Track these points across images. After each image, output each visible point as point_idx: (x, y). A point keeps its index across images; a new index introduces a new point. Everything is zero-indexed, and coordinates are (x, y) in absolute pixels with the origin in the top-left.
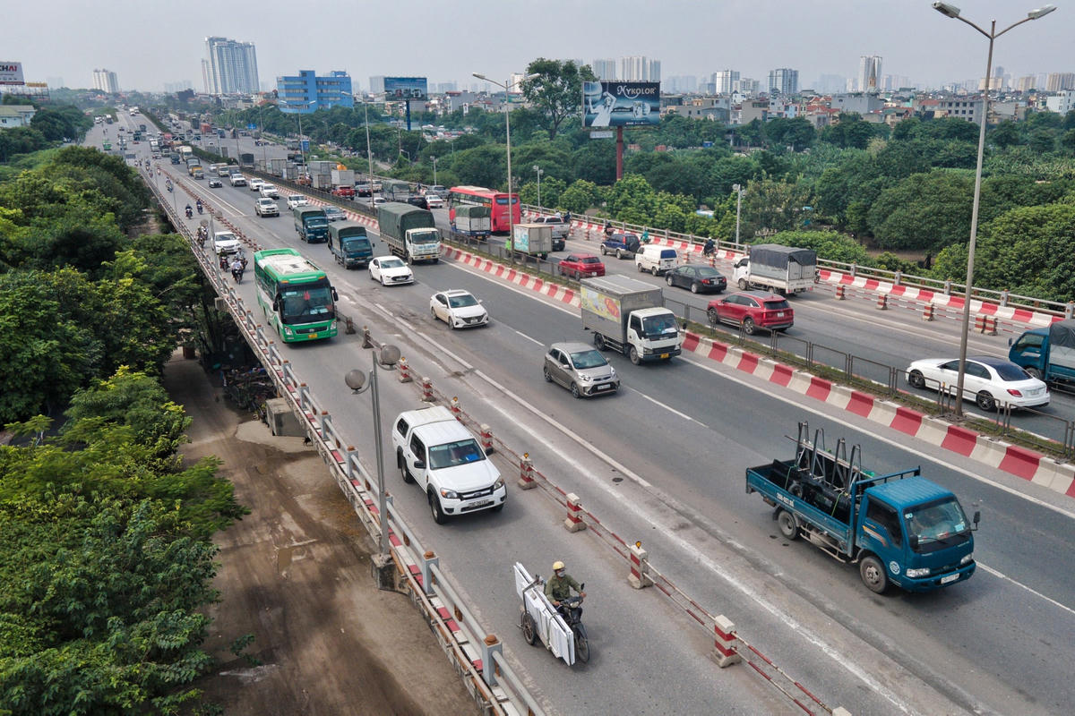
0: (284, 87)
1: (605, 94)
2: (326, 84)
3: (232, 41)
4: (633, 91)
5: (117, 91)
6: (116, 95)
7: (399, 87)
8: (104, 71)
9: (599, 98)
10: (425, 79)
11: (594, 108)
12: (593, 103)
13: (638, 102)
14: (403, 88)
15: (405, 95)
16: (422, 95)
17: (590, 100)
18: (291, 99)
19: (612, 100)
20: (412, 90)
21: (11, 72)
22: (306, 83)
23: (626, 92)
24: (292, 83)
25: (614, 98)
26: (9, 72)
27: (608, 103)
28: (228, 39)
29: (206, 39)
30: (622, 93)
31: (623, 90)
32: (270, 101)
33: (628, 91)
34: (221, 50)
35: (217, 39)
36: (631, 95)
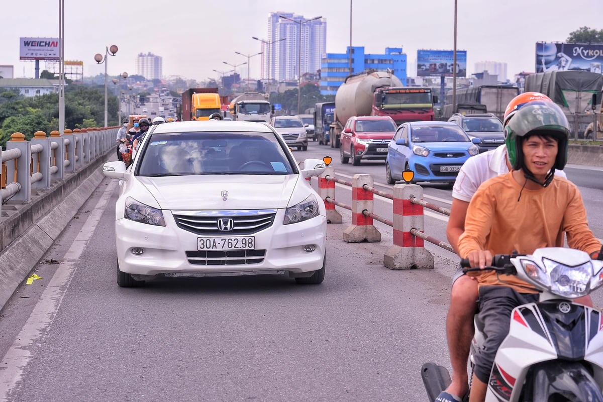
0: (326, 65)
1: (559, 55)
2: (376, 62)
3: (299, 17)
4: (591, 53)
5: (159, 78)
6: (157, 82)
7: (433, 61)
8: (150, 55)
9: (553, 58)
10: (465, 52)
11: (547, 68)
12: (546, 63)
13: (596, 64)
14: (439, 62)
15: (440, 70)
16: (460, 71)
17: (543, 61)
18: (333, 80)
19: (567, 61)
20: (449, 64)
21: (52, 48)
22: (353, 61)
23: (583, 53)
24: (336, 61)
25: (570, 60)
26: (49, 48)
27: (563, 64)
28: (295, 15)
29: (270, 15)
30: (579, 54)
31: (579, 51)
32: (313, 82)
33: (586, 53)
34: (285, 28)
35: (283, 16)
36: (588, 56)
